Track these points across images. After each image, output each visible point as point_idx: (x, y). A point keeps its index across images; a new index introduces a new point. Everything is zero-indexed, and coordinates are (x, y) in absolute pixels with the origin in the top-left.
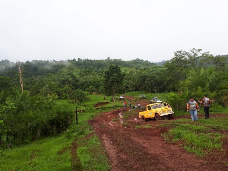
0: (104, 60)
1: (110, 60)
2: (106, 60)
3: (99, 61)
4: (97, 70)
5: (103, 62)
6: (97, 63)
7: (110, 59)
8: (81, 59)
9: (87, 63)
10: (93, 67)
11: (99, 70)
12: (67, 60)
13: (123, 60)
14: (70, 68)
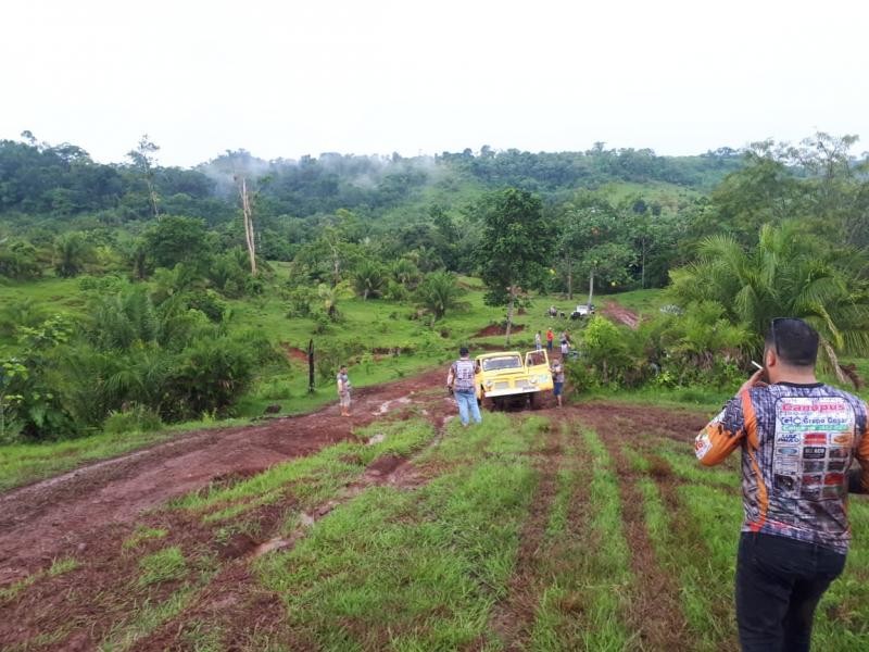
0: (581, 153)
1: (608, 153)
2: (588, 153)
3: (560, 157)
4: (548, 193)
5: (574, 164)
6: (551, 164)
7: (607, 148)
8: (491, 149)
9: (513, 166)
10: (533, 181)
11: (557, 193)
12: (440, 154)
13: (659, 154)
14: (447, 185)
